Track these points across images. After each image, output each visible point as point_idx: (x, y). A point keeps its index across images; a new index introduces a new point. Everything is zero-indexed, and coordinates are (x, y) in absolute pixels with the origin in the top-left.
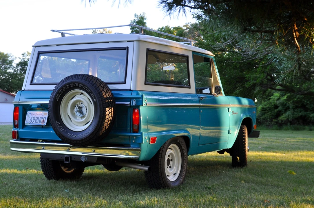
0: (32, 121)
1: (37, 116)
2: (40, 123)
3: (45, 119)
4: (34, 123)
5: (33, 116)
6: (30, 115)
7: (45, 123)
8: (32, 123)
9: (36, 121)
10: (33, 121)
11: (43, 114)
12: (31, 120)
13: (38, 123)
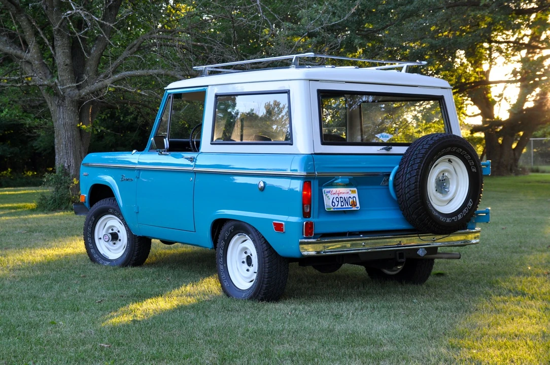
0: (336, 205)
1: (340, 195)
2: (349, 206)
3: (354, 198)
4: (339, 206)
5: (336, 196)
6: (329, 194)
7: (357, 206)
8: (336, 207)
9: (342, 203)
10: (337, 203)
11: (350, 192)
12: (333, 202)
13: (347, 206)
